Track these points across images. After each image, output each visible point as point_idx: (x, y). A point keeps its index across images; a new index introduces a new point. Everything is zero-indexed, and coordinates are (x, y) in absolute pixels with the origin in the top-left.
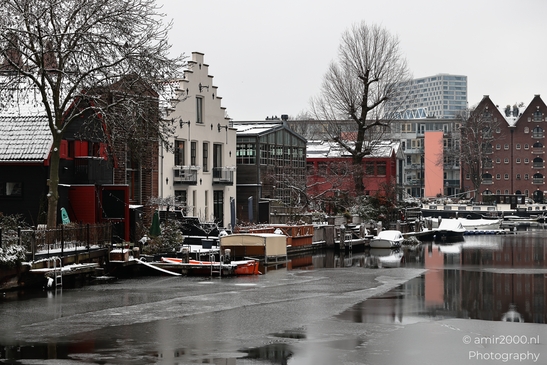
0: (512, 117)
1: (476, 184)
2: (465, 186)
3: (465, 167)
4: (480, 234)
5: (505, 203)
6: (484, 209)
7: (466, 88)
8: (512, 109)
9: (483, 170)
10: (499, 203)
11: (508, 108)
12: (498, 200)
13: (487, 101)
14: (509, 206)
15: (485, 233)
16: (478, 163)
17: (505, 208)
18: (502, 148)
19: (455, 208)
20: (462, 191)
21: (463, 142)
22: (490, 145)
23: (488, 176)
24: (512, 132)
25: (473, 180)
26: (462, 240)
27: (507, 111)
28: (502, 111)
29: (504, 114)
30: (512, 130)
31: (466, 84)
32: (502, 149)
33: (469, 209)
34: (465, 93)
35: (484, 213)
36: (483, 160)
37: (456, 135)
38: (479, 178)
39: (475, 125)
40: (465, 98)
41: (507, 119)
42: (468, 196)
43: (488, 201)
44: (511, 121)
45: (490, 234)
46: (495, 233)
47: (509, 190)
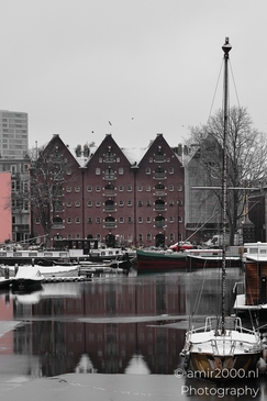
0: (83, 157)
1: (47, 228)
2: (35, 231)
3: (35, 211)
4: (58, 281)
5: (77, 248)
6: (56, 254)
7: (26, 126)
8: (83, 149)
9: (54, 213)
10: (71, 248)
11: (79, 147)
12: (70, 245)
13: (56, 140)
14: (82, 251)
15: (63, 281)
16: (49, 205)
17: (78, 253)
18: (73, 190)
19: (25, 254)
20: (32, 236)
21: (32, 184)
22: (61, 188)
23: (58, 220)
24: (83, 173)
25: (44, 225)
26: (40, 289)
27: (78, 151)
28: (72, 151)
29: (74, 155)
30: (83, 171)
31: (26, 121)
32: (73, 192)
33: (40, 255)
34: (25, 131)
35: (56, 259)
36: (54, 203)
37: (25, 177)
38: (50, 223)
39: (45, 165)
40: (26, 137)
41: (78, 159)
42: (38, 242)
43: (59, 246)
44: (82, 161)
45: (68, 281)
46: (74, 281)
47: (81, 234)
